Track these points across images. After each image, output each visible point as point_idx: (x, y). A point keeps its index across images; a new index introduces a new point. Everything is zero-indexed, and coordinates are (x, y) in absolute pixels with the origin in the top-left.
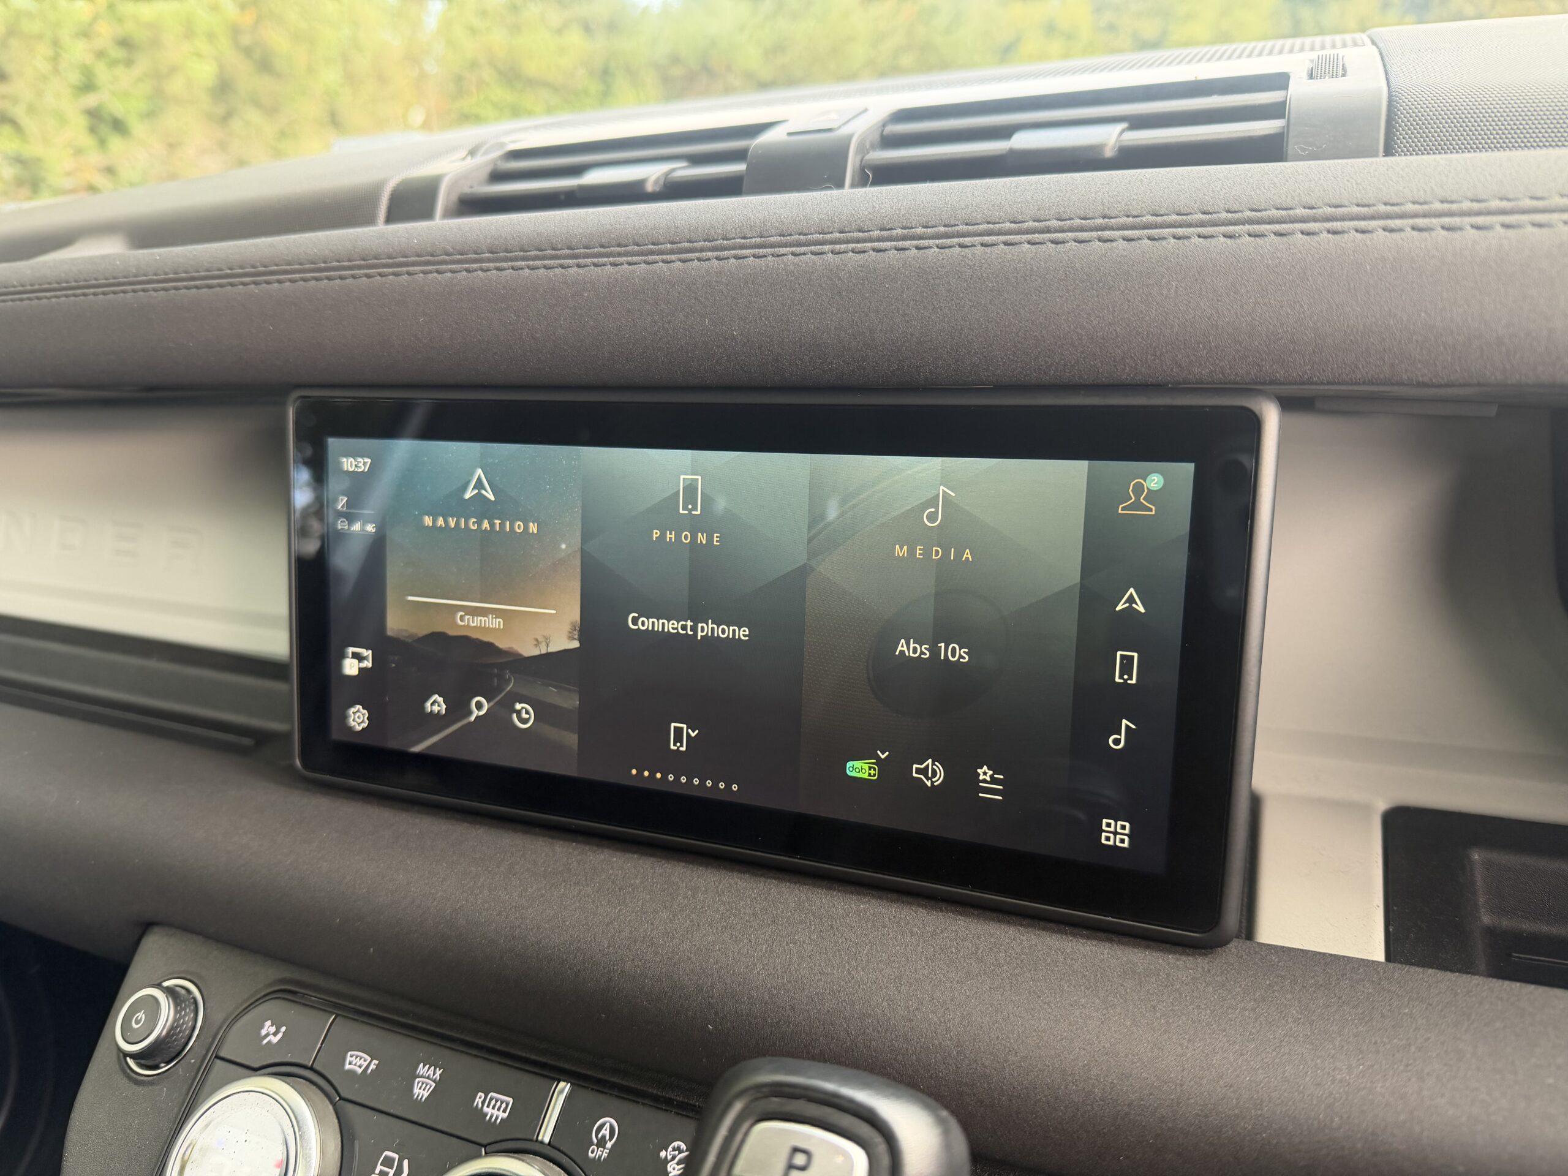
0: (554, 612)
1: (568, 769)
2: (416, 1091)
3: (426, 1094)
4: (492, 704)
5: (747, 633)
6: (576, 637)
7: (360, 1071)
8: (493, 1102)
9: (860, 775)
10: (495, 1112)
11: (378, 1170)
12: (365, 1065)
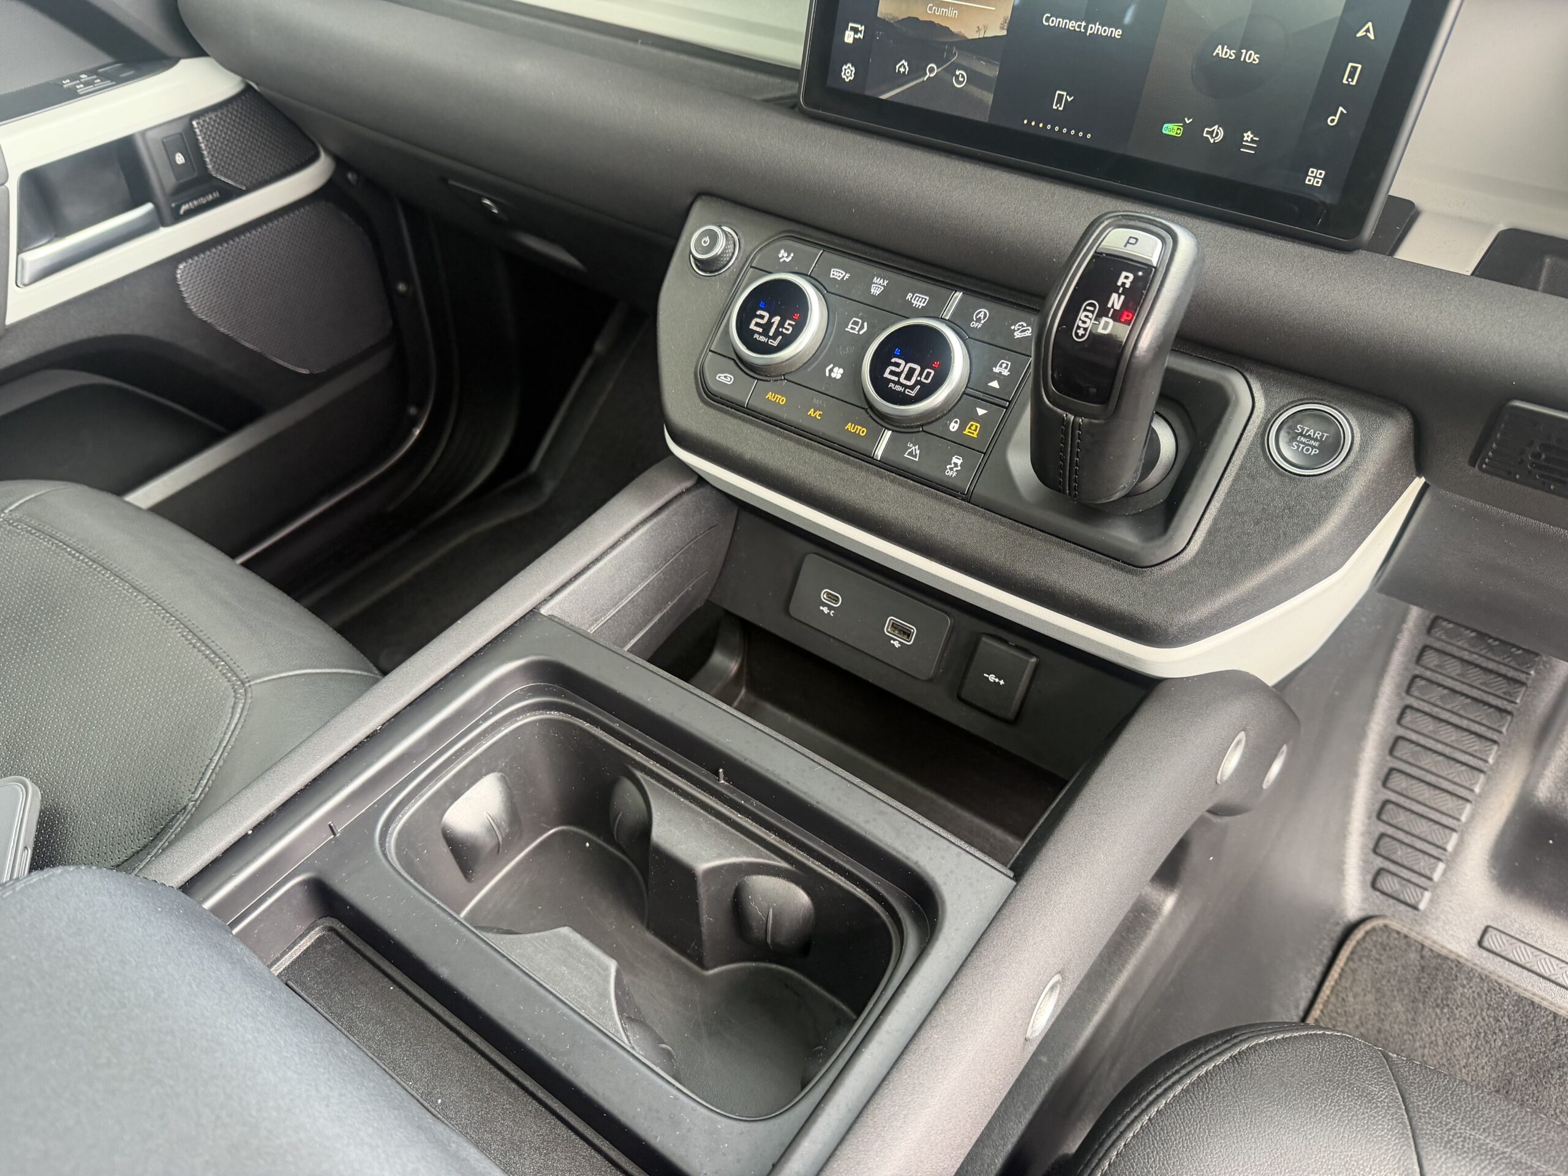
0: (994, 9)
1: (983, 117)
2: (872, 290)
3: (878, 293)
4: (939, 70)
5: (1120, 33)
6: (1006, 28)
7: (839, 279)
8: (917, 298)
9: (1171, 133)
10: (918, 303)
11: (849, 327)
12: (842, 276)
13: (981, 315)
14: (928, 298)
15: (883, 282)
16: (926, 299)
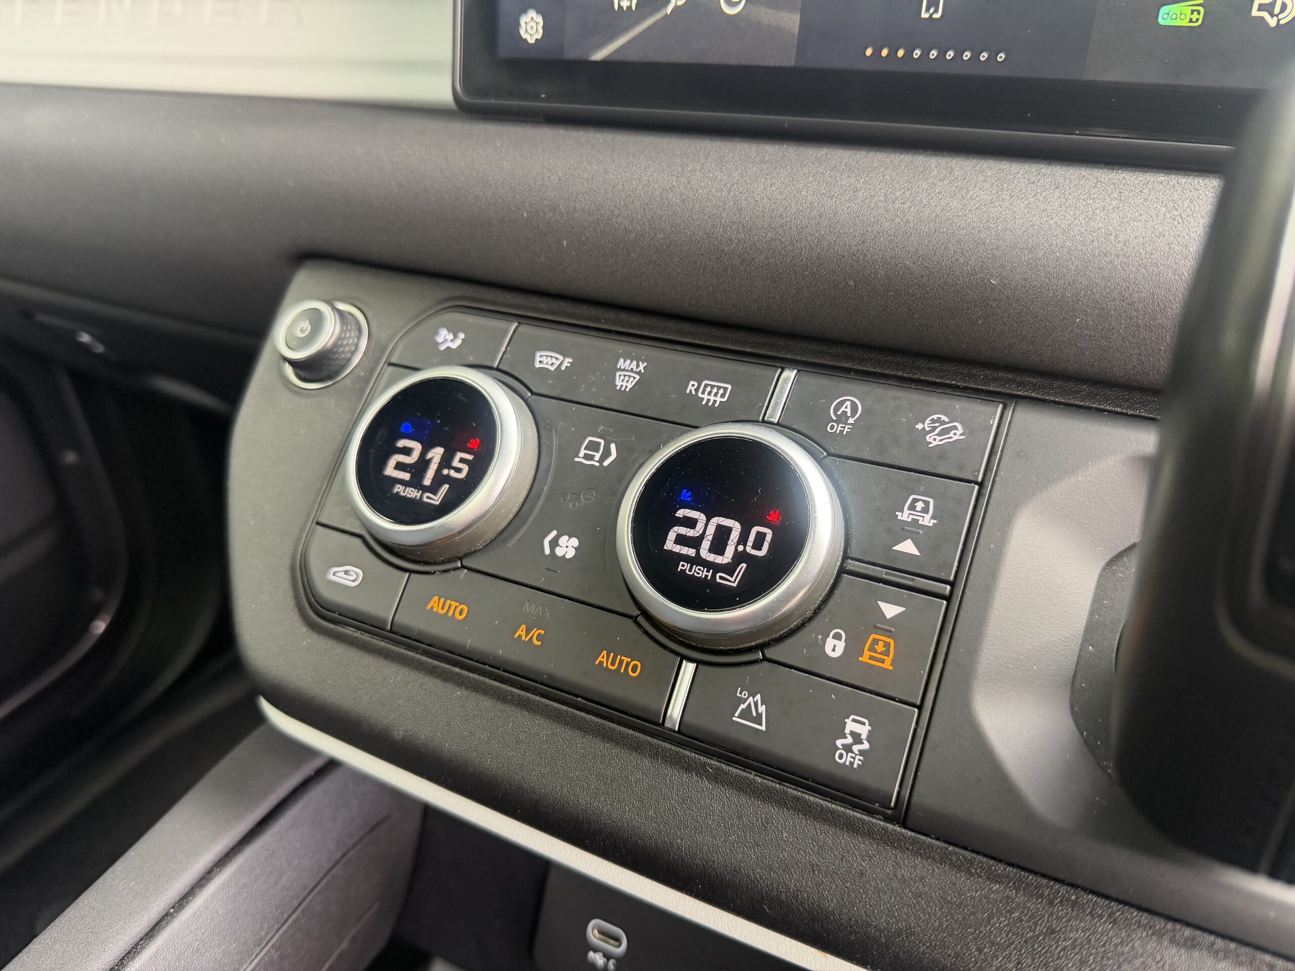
1: (785, 58)
2: (618, 383)
3: (630, 386)
7: (552, 369)
8: (709, 389)
10: (712, 398)
11: (582, 454)
12: (558, 363)
13: (847, 408)
14: (729, 387)
15: (638, 366)
16: (725, 389)
